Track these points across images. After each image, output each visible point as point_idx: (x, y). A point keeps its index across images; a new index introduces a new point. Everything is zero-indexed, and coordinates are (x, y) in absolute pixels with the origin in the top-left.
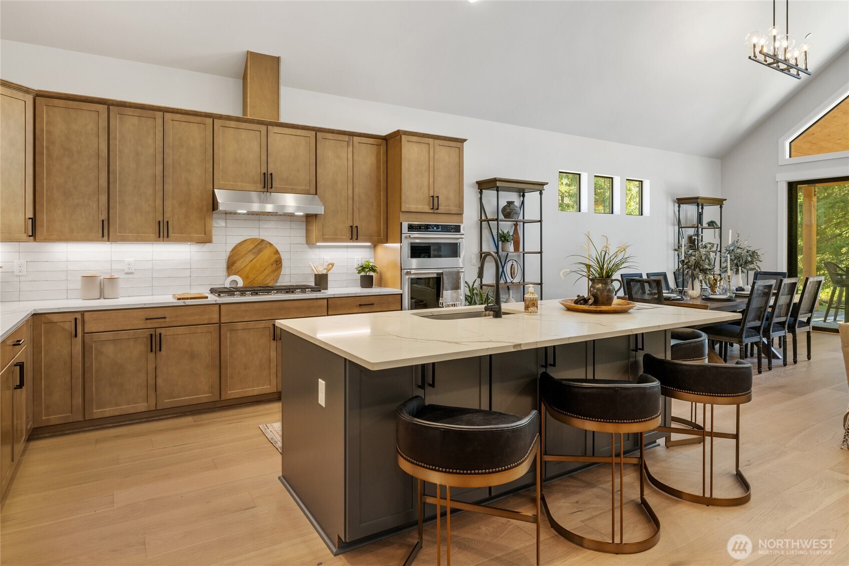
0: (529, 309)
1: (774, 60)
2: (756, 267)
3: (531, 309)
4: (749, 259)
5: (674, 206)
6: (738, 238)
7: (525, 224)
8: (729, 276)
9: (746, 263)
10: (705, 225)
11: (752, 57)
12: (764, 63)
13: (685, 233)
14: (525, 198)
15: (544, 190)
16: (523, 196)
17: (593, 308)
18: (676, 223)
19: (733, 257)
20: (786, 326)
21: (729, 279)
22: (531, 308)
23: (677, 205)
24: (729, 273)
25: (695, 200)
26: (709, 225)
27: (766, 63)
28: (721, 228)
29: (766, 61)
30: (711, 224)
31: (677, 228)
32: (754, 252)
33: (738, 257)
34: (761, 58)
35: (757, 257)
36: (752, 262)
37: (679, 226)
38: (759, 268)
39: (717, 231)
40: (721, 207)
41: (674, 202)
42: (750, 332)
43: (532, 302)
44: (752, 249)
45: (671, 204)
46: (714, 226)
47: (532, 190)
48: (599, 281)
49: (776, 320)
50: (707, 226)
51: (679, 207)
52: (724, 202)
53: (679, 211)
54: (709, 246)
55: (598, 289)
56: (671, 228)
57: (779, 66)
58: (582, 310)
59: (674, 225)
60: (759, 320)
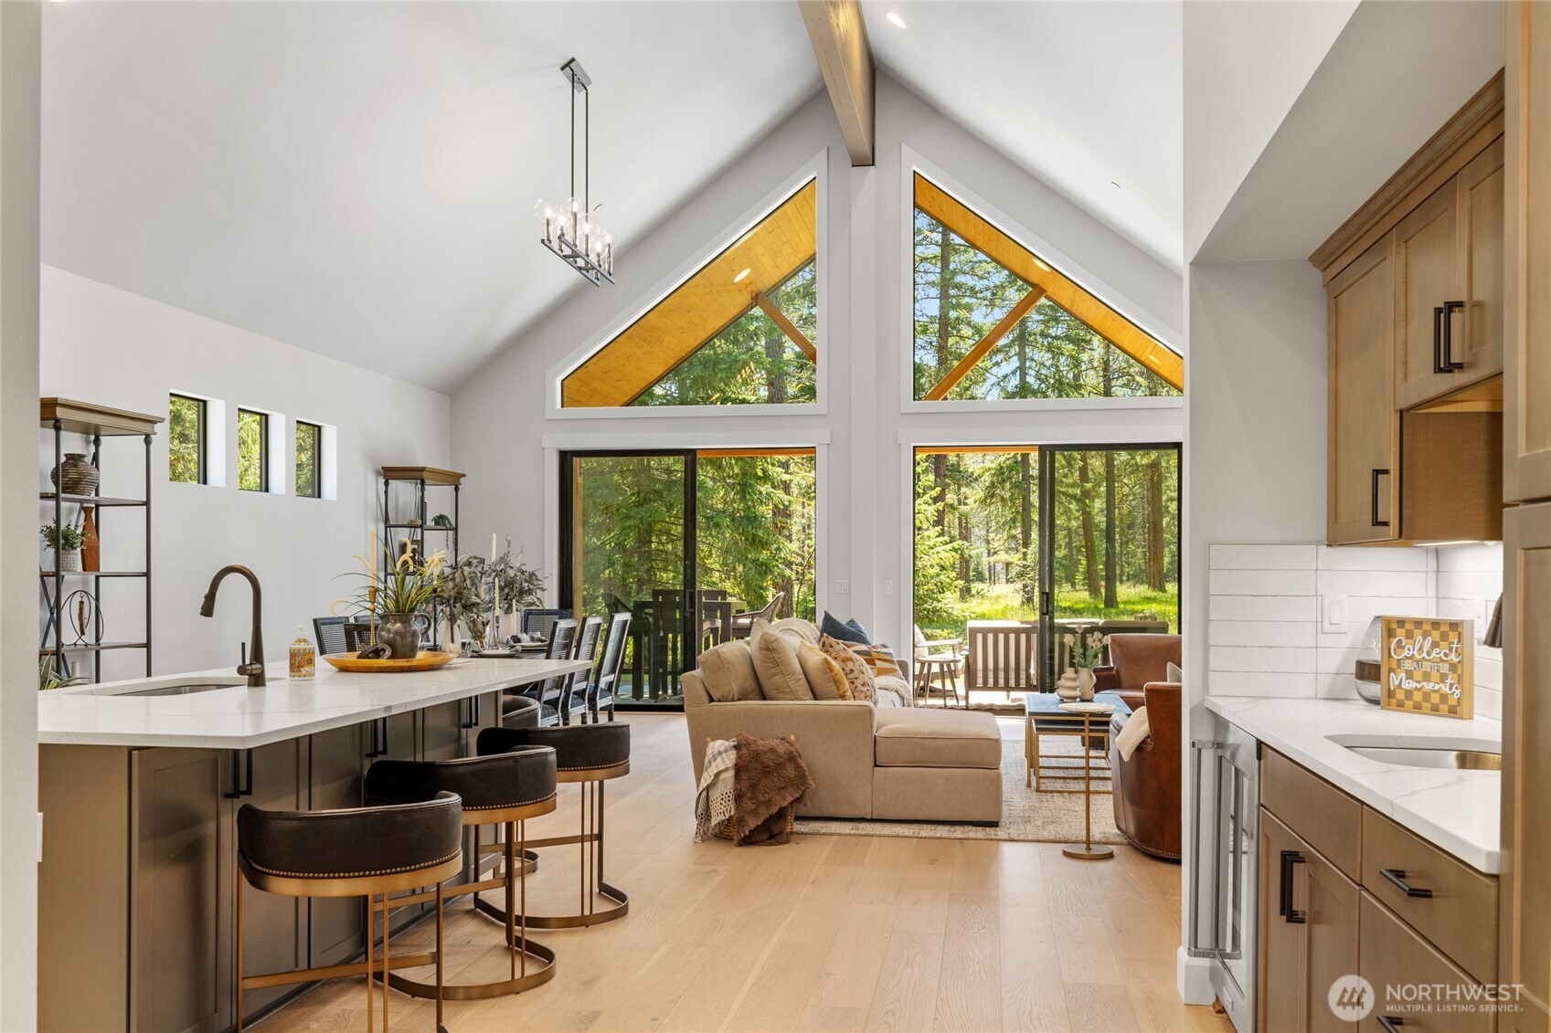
0: (302, 669)
1: (573, 251)
2: (536, 600)
3: (304, 670)
4: (525, 585)
5: (377, 481)
6: (509, 549)
7: (101, 508)
8: (497, 618)
9: (522, 592)
10: (430, 523)
11: (546, 242)
12: (559, 252)
13: (395, 537)
14: (101, 448)
15: (155, 434)
16: (97, 442)
17: (392, 663)
18: (381, 516)
19: (502, 584)
20: (587, 697)
21: (498, 623)
22: (306, 668)
23: (382, 481)
24: (498, 612)
25: (418, 474)
26: (436, 524)
27: (561, 254)
28: (456, 528)
29: (562, 252)
30: (440, 520)
31: (382, 526)
32: (532, 574)
33: (510, 584)
34: (555, 244)
35: (536, 583)
36: (530, 592)
37: (386, 523)
38: (541, 602)
39: (451, 533)
40: (457, 489)
41: (378, 473)
42: (546, 709)
43: (307, 657)
44: (529, 568)
45: (371, 477)
46: (445, 525)
47: (129, 433)
48: (398, 618)
49: (576, 687)
50: (433, 524)
51: (387, 484)
52: (462, 480)
53: (386, 492)
54: (475, 562)
55: (396, 633)
56: (372, 527)
57: (576, 262)
58: (377, 667)
59: (377, 521)
60: (557, 688)
